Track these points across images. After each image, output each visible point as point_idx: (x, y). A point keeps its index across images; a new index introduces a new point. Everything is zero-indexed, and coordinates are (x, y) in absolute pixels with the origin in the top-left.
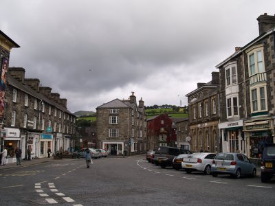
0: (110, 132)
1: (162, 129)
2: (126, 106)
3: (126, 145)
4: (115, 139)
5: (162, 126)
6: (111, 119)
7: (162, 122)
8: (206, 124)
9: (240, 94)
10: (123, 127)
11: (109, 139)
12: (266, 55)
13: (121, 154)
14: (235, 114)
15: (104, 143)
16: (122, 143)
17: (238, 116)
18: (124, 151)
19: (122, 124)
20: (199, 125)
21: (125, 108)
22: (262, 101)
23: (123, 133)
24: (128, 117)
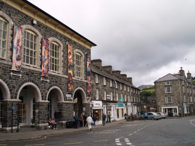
0: (167, 99)
2: (177, 78)
3: (180, 109)
4: (171, 104)
6: (166, 89)
11: (166, 105)
13: (176, 116)
15: (162, 108)
16: (177, 107)
18: (179, 114)
19: (175, 92)
23: (177, 99)
24: (179, 87)
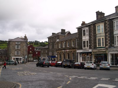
0: (16, 53)
1: (31, 52)
2: (24, 41)
3: (24, 59)
4: (18, 56)
5: (31, 50)
6: (16, 46)
7: (31, 48)
8: (68, 50)
9: (90, 40)
10: (22, 50)
11: (15, 56)
12: (105, 27)
13: (21, 63)
14: (87, 47)
15: (12, 58)
16: (22, 58)
17: (88, 48)
18: (23, 61)
19: (22, 49)
20: (63, 51)
21: (23, 42)
22: (103, 43)
23: (22, 53)
24: (24, 46)
